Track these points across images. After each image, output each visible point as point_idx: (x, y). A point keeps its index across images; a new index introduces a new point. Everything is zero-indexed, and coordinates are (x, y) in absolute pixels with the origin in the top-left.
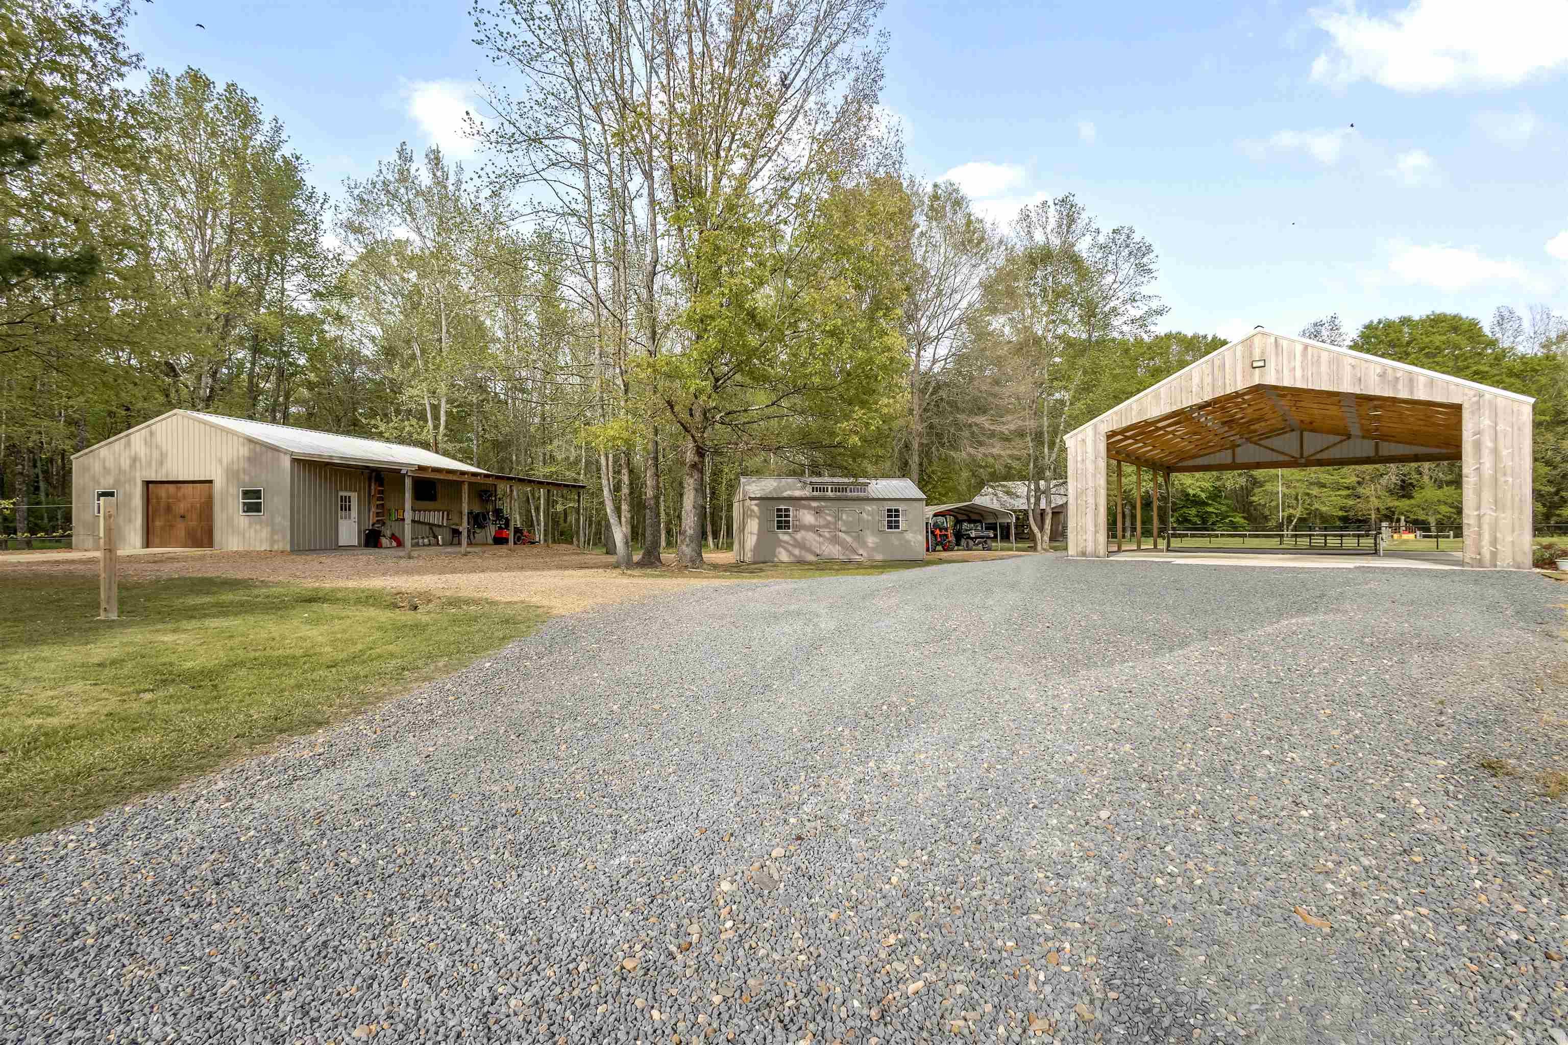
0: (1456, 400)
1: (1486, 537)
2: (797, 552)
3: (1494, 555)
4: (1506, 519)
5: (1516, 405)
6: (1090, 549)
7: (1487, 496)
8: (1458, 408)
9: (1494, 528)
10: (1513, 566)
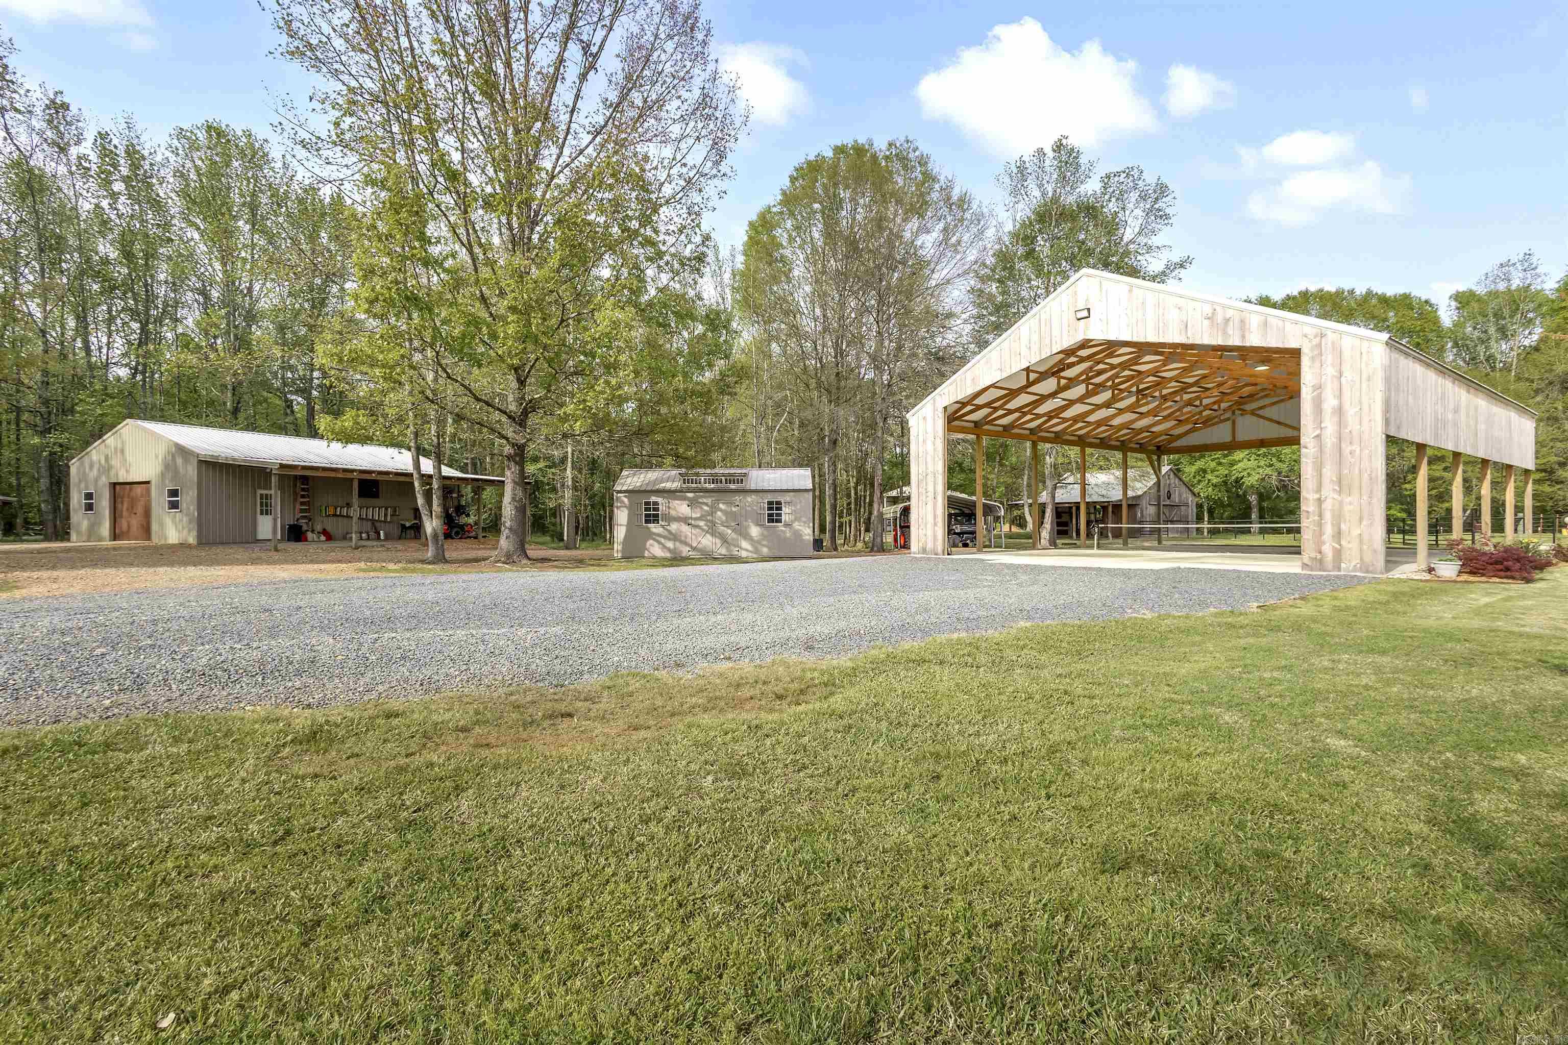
0: (1293, 345)
1: (1329, 530)
2: (670, 545)
3: (1338, 553)
4: (1351, 504)
5: (1365, 344)
6: (930, 546)
7: (1329, 472)
8: (1296, 354)
9: (1338, 518)
10: (1361, 570)
